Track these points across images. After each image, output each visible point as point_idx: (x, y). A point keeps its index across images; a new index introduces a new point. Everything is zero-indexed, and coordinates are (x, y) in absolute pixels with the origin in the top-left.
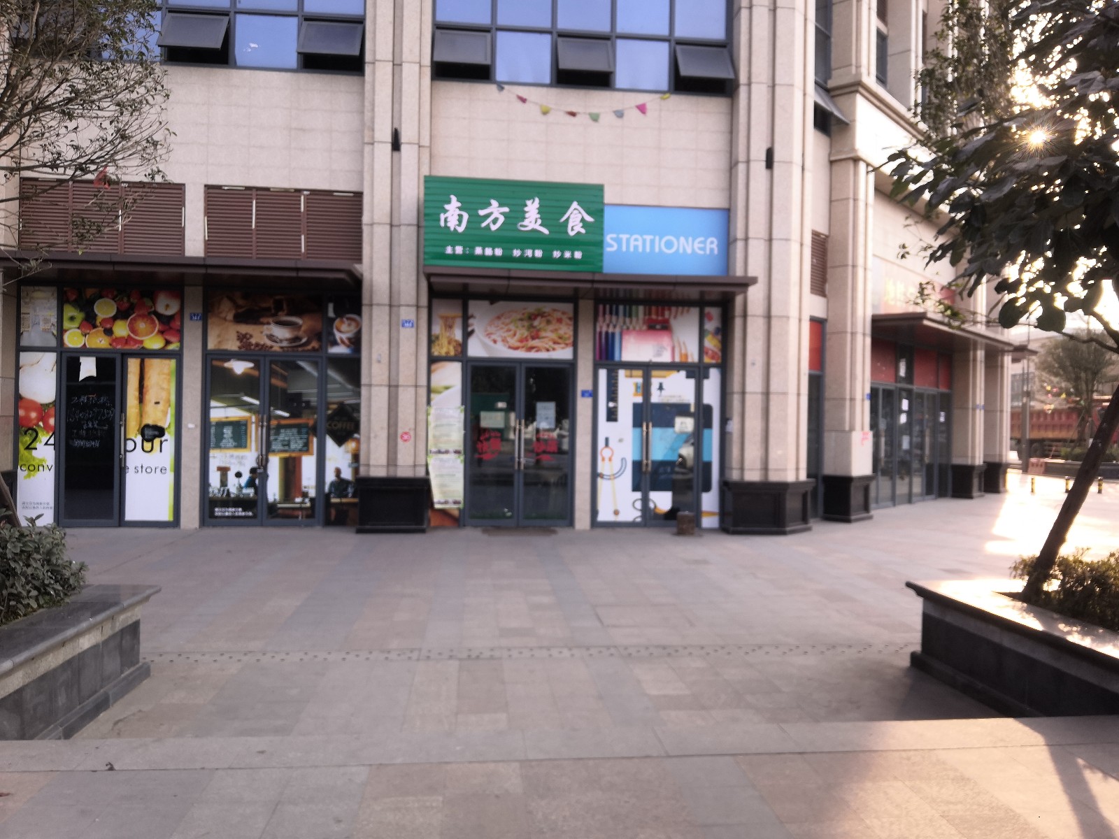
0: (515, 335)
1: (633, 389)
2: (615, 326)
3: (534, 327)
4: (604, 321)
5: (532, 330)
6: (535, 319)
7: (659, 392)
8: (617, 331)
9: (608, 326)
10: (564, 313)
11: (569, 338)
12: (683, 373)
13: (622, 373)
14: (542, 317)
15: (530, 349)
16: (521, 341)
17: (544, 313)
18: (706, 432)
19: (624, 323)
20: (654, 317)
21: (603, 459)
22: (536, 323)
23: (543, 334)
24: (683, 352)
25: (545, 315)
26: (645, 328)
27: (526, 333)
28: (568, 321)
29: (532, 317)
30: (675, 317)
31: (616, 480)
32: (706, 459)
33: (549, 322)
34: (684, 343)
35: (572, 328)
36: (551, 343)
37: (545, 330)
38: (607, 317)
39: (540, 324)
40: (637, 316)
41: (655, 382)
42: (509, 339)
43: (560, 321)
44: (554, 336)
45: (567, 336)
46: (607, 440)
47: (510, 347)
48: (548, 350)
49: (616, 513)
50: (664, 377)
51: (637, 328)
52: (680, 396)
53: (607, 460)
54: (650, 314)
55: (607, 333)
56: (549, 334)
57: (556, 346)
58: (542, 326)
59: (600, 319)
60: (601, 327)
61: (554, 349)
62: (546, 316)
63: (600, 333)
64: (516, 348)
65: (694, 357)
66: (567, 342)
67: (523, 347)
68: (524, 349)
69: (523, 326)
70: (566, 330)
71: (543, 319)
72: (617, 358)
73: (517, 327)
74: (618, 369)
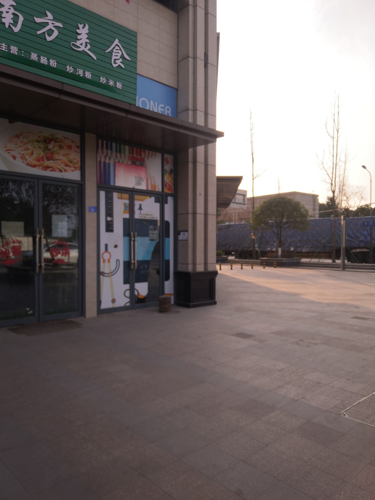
0: (32, 154)
1: (122, 208)
2: (110, 158)
3: (49, 150)
4: (103, 153)
5: (47, 151)
6: (50, 143)
7: (139, 210)
8: (112, 162)
9: (105, 157)
10: (73, 142)
11: (77, 163)
12: (153, 199)
13: (115, 195)
14: (56, 142)
15: (46, 168)
16: (38, 160)
17: (57, 138)
18: (166, 239)
19: (116, 157)
20: (135, 155)
21: (104, 261)
22: (50, 146)
23: (56, 157)
24: (153, 183)
25: (58, 140)
26: (130, 163)
27: (42, 154)
28: (76, 149)
29: (47, 141)
30: (148, 158)
31: (113, 277)
32: (166, 258)
33: (61, 147)
34: (153, 178)
35: (79, 155)
36: (63, 165)
37: (58, 154)
38: (105, 150)
39: (54, 147)
40: (125, 153)
41: (137, 203)
42: (27, 157)
43: (69, 147)
44: (64, 159)
45: (75, 161)
46: (106, 246)
47: (28, 164)
48: (61, 171)
49: (114, 301)
50: (142, 200)
51: (125, 162)
52: (152, 215)
53: (106, 261)
54: (133, 153)
55: (105, 163)
56: (61, 156)
57: (67, 168)
58: (55, 149)
59: (100, 151)
60: (100, 158)
61: (65, 171)
62: (58, 142)
63: (100, 162)
64: (34, 166)
65: (159, 188)
66: (76, 166)
67: (40, 166)
68: (40, 167)
69: (40, 148)
70: (75, 156)
71: (57, 144)
72: (112, 184)
73: (34, 147)
74: (113, 192)
